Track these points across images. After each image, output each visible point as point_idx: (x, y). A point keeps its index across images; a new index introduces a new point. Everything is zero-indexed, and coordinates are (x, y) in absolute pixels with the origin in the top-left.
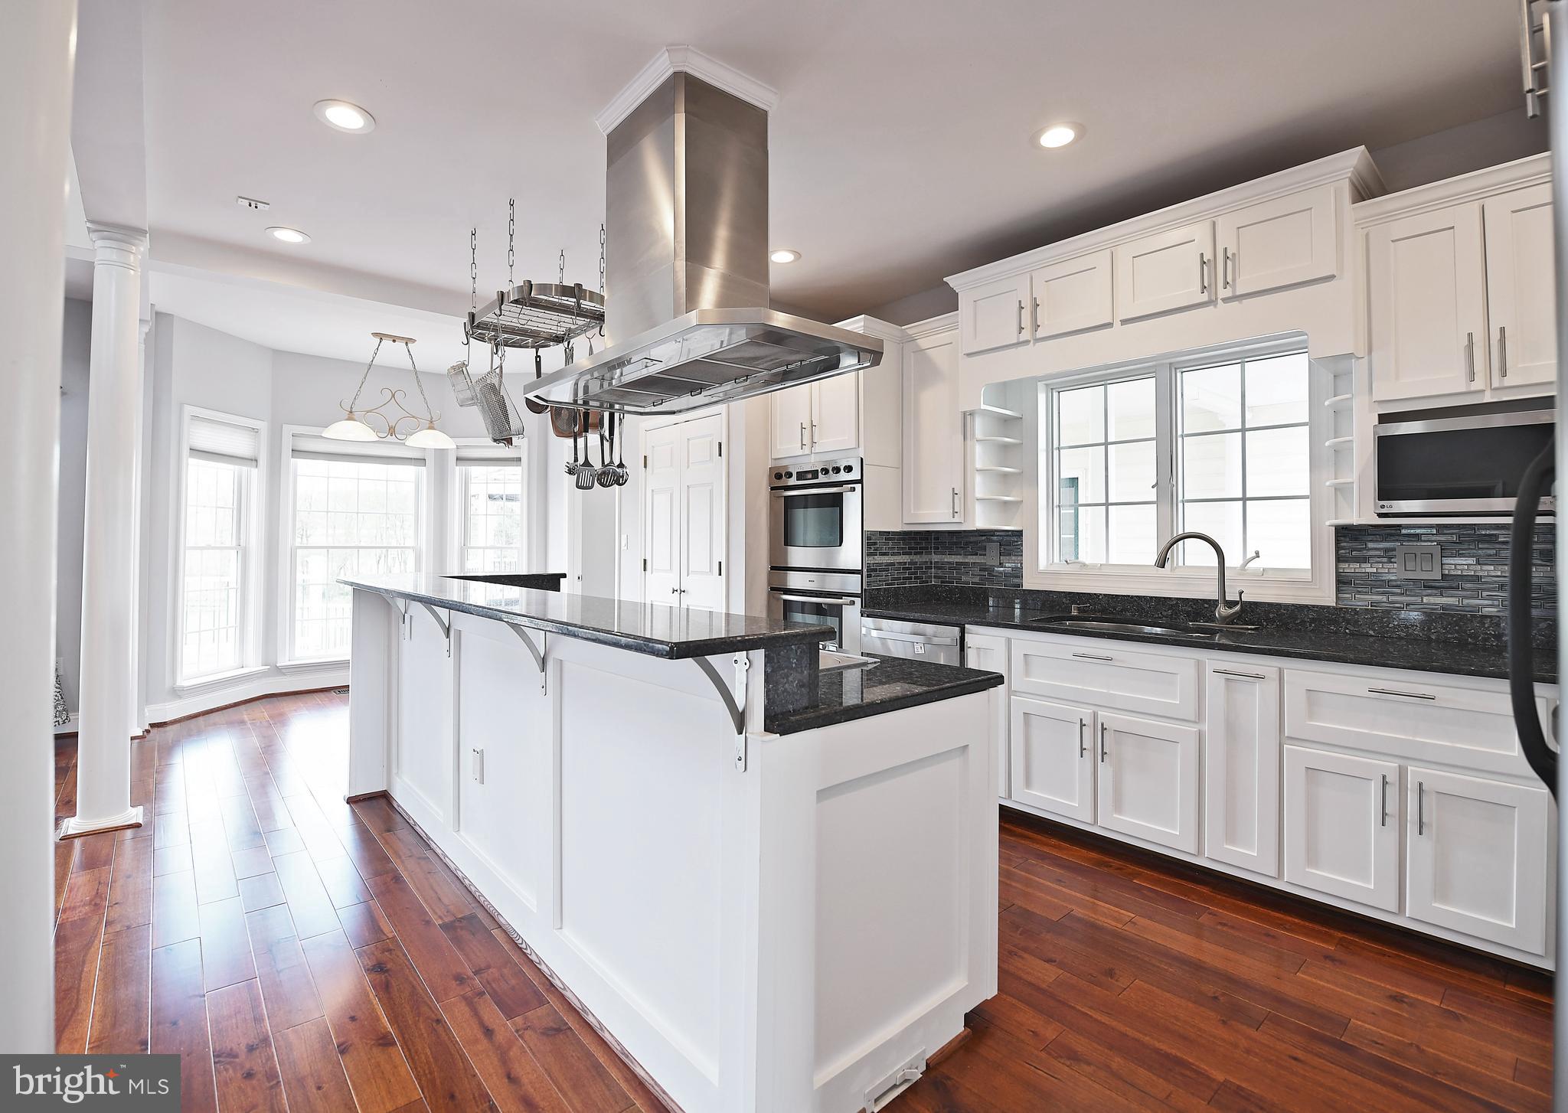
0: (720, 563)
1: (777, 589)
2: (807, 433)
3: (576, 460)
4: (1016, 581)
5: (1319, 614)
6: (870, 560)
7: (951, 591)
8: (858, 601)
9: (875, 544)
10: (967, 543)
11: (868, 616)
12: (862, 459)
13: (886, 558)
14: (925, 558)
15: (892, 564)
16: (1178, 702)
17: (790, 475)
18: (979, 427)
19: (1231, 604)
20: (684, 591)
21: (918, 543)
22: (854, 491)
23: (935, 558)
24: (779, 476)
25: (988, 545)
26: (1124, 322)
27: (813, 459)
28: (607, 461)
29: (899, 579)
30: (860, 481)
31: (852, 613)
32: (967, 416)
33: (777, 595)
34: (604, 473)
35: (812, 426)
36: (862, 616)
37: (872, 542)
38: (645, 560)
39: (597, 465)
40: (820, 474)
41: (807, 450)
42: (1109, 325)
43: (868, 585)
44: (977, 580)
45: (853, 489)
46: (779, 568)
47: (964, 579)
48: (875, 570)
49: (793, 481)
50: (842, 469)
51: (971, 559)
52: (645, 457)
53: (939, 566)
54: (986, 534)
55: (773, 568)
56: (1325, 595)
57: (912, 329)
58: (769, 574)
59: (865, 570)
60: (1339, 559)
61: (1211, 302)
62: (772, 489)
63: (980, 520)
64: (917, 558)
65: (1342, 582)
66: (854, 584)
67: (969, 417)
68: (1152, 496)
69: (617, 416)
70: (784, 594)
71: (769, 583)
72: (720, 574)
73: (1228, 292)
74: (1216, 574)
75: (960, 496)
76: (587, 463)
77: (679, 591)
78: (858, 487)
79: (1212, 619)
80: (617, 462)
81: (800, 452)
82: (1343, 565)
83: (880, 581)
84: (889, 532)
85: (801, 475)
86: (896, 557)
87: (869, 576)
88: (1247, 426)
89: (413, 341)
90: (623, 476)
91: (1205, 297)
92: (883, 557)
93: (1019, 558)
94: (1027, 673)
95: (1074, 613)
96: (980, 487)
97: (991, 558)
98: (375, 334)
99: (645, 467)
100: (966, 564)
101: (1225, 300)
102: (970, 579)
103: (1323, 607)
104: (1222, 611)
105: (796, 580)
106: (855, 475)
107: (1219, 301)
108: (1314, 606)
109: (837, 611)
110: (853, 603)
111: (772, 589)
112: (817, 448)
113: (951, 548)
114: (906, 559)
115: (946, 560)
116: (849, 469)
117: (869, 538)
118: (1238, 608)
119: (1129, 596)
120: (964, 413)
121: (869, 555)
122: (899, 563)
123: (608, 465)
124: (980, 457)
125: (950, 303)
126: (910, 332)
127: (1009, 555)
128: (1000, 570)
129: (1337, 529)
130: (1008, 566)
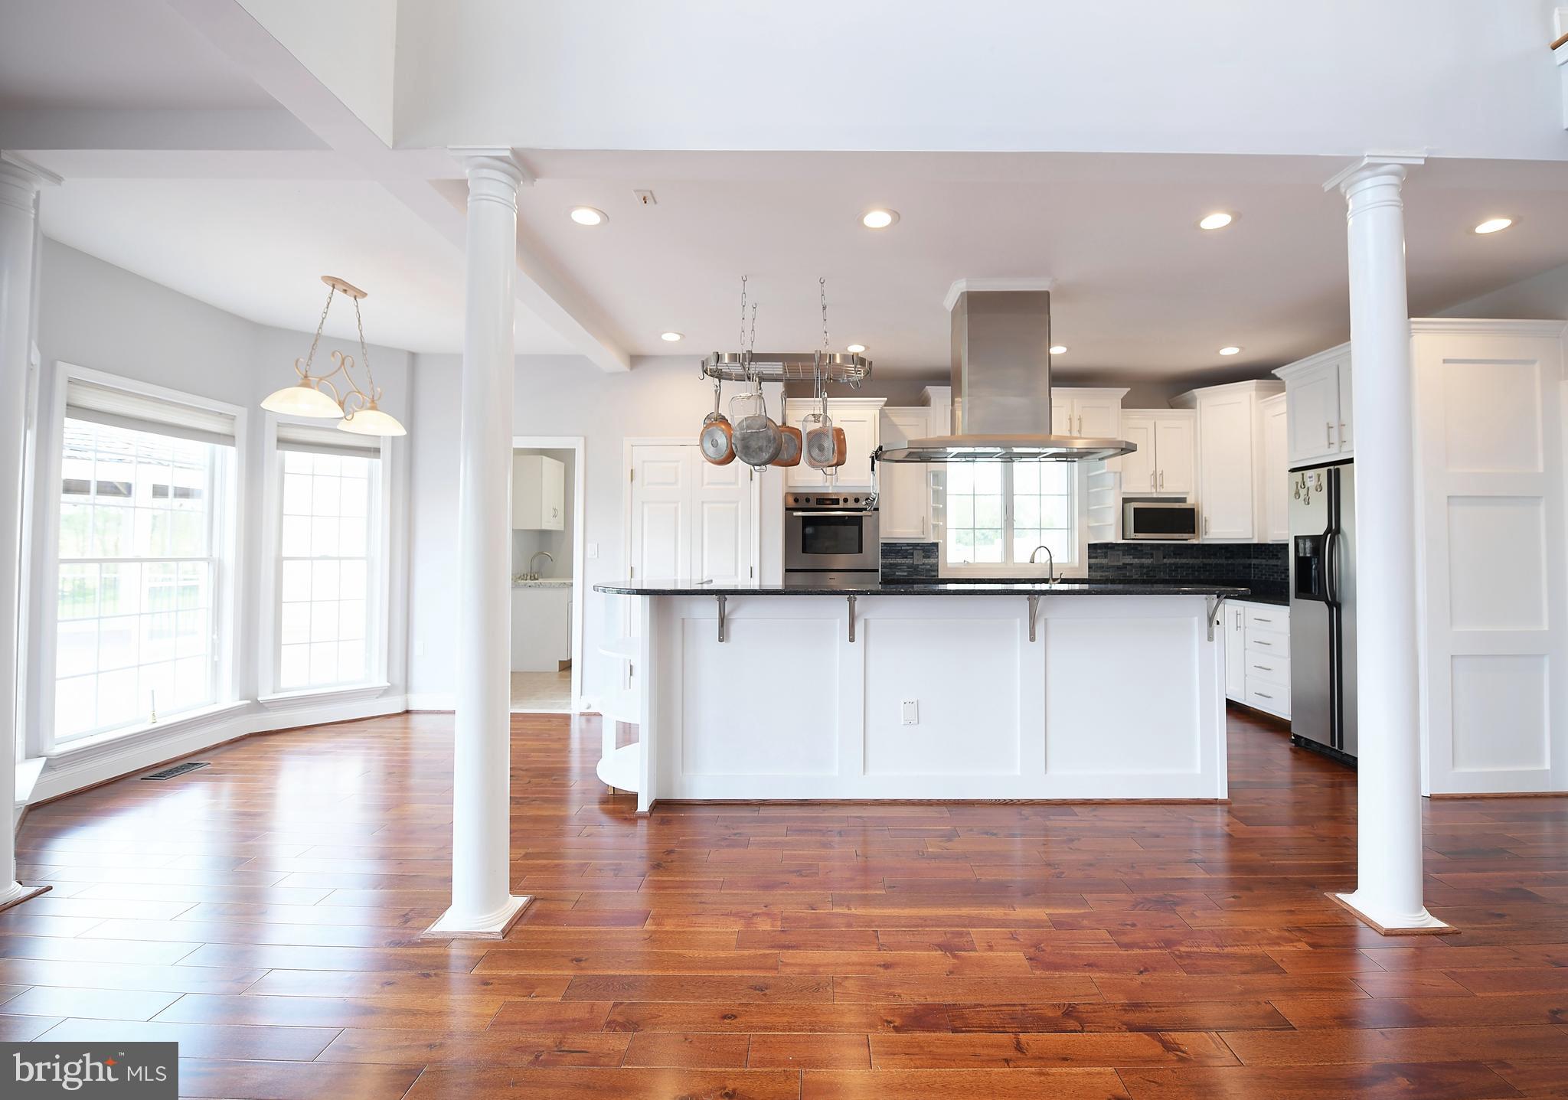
0: (751, 568)
4: (933, 573)
10: (898, 551)
12: (878, 494)
17: (807, 501)
22: (873, 515)
24: (796, 500)
25: (915, 552)
27: (831, 490)
30: (877, 509)
38: (632, 569)
40: (840, 501)
44: (906, 574)
46: (795, 570)
47: (897, 573)
49: (812, 505)
50: (863, 499)
52: (632, 471)
54: (914, 545)
55: (788, 570)
60: (1089, 558)
62: (787, 509)
72: (752, 577)
75: (925, 522)
78: (875, 513)
85: (820, 501)
89: (364, 295)
93: (936, 559)
96: (931, 516)
97: (917, 560)
98: (326, 279)
99: (632, 480)
102: (900, 573)
125: (924, 402)
126: (887, 411)
127: (929, 558)
128: (923, 567)
129: (1089, 545)
130: (928, 564)
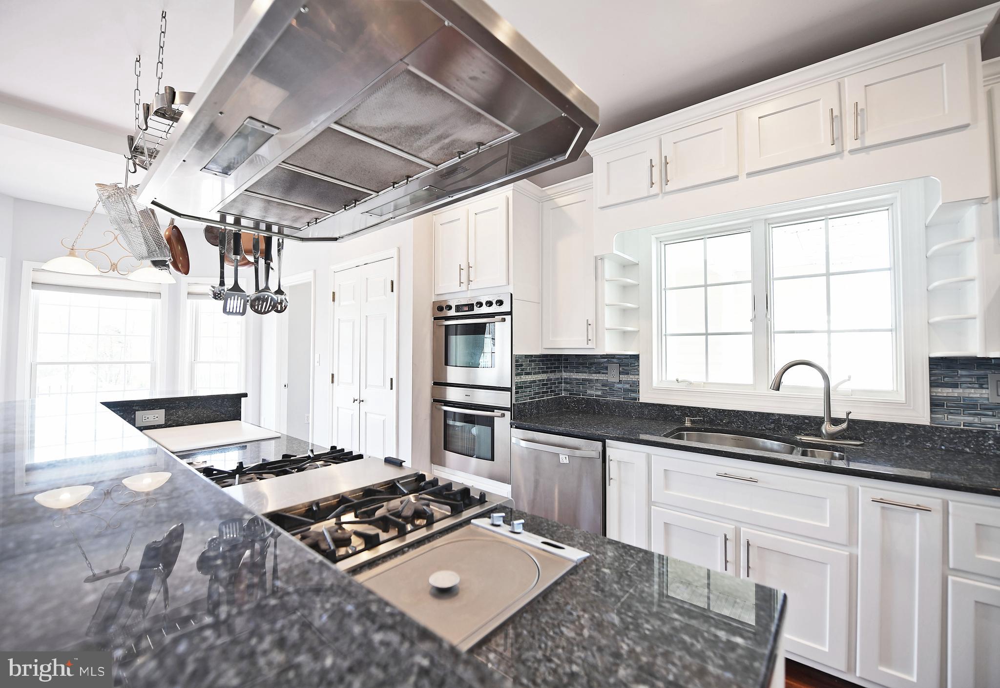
0: (392, 379)
1: (438, 401)
2: (464, 273)
3: (222, 283)
4: (633, 395)
5: (915, 430)
6: (517, 379)
7: (579, 401)
8: (508, 414)
9: (522, 365)
10: (591, 364)
11: (516, 428)
12: (511, 294)
13: (530, 376)
14: (558, 375)
15: (534, 382)
16: (828, 525)
17: (450, 308)
18: (609, 270)
19: (836, 422)
20: (363, 401)
21: (552, 364)
22: (505, 321)
23: (565, 375)
24: (440, 309)
25: (609, 365)
26: (750, 175)
27: (469, 294)
28: (262, 286)
29: (539, 393)
30: (510, 313)
31: (502, 424)
32: (599, 260)
33: (439, 406)
34: (258, 299)
35: (469, 267)
36: (511, 427)
37: (520, 364)
38: (333, 375)
39: (250, 290)
40: (475, 307)
41: (464, 287)
42: (735, 178)
43: (516, 401)
44: (599, 393)
45: (504, 320)
46: (440, 384)
47: (589, 392)
48: (521, 387)
49: (452, 313)
50: (494, 302)
51: (595, 377)
52: (334, 293)
53: (568, 381)
54: (610, 357)
55: (435, 384)
56: (921, 416)
57: (550, 190)
58: (433, 388)
59: (514, 388)
60: (933, 384)
61: (839, 154)
62: (435, 319)
63: (609, 346)
64: (552, 376)
65: (936, 404)
66: (504, 399)
67: (600, 261)
68: (749, 327)
69: (275, 241)
70: (444, 406)
71: (432, 396)
72: (392, 389)
73: (858, 144)
74: (822, 395)
75: (592, 327)
76: (236, 288)
77: (358, 400)
78: (508, 318)
79: (819, 434)
80: (274, 287)
81: (458, 289)
82: (935, 390)
83: (525, 396)
84: (532, 356)
85: (459, 308)
86: (536, 376)
87: (517, 393)
88: (831, 271)
90: (281, 303)
91: (833, 149)
92: (527, 377)
93: (637, 377)
94: (667, 486)
95: (688, 424)
96: (609, 319)
97: (613, 376)
99: (334, 300)
100: (590, 381)
101: (852, 152)
102: (594, 392)
103: (919, 426)
104: (827, 428)
105: (453, 394)
106: (506, 308)
107: (846, 153)
108: (910, 425)
109: (489, 422)
110: (503, 415)
111: (435, 401)
112: (472, 286)
113: (577, 368)
114: (544, 376)
115: (574, 377)
116: (500, 303)
117: (517, 361)
118: (844, 425)
119: (735, 411)
120: (596, 257)
121: (517, 374)
122: (540, 381)
123: (263, 291)
124: (609, 294)
125: (585, 167)
126: (549, 192)
127: (627, 374)
128: (620, 386)
129: (931, 359)
130: (627, 382)
